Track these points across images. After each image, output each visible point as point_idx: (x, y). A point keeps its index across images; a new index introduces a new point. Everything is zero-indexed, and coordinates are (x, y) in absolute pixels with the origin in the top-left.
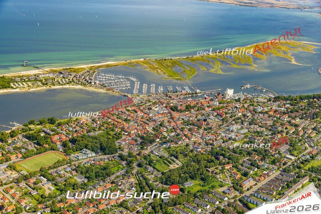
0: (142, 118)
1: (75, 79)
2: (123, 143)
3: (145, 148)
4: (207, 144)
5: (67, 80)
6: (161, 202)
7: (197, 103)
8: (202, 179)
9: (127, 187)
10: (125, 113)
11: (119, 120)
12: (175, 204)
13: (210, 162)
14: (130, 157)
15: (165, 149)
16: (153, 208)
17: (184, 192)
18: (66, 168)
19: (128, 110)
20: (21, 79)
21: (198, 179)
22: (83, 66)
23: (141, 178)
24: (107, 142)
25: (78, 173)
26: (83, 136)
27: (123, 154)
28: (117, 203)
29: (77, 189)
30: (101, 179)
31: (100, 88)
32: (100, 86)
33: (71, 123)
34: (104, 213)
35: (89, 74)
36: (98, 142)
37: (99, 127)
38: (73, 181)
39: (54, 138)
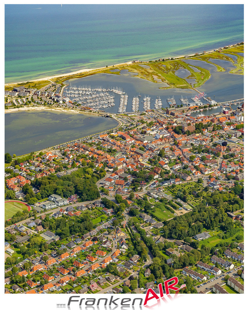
0: (132, 147)
1: (35, 97)
2: (108, 183)
3: (139, 188)
4: (228, 178)
5: (24, 99)
6: (163, 263)
7: (212, 121)
8: (223, 228)
9: (114, 245)
10: (108, 141)
11: (101, 152)
12: (184, 265)
13: (232, 204)
14: (118, 203)
15: (168, 188)
16: (153, 272)
17: (196, 248)
18: (29, 223)
19: (113, 137)
21: (216, 228)
22: (46, 79)
23: (134, 231)
24: (84, 184)
25: (45, 228)
26: (50, 177)
27: (107, 199)
28: (102, 268)
29: (46, 251)
30: (78, 235)
31: (72, 108)
32: (71, 105)
33: (33, 160)
34: (84, 282)
35: (55, 89)
36: (72, 185)
37: (73, 163)
38: (40, 240)
39: (10, 182)
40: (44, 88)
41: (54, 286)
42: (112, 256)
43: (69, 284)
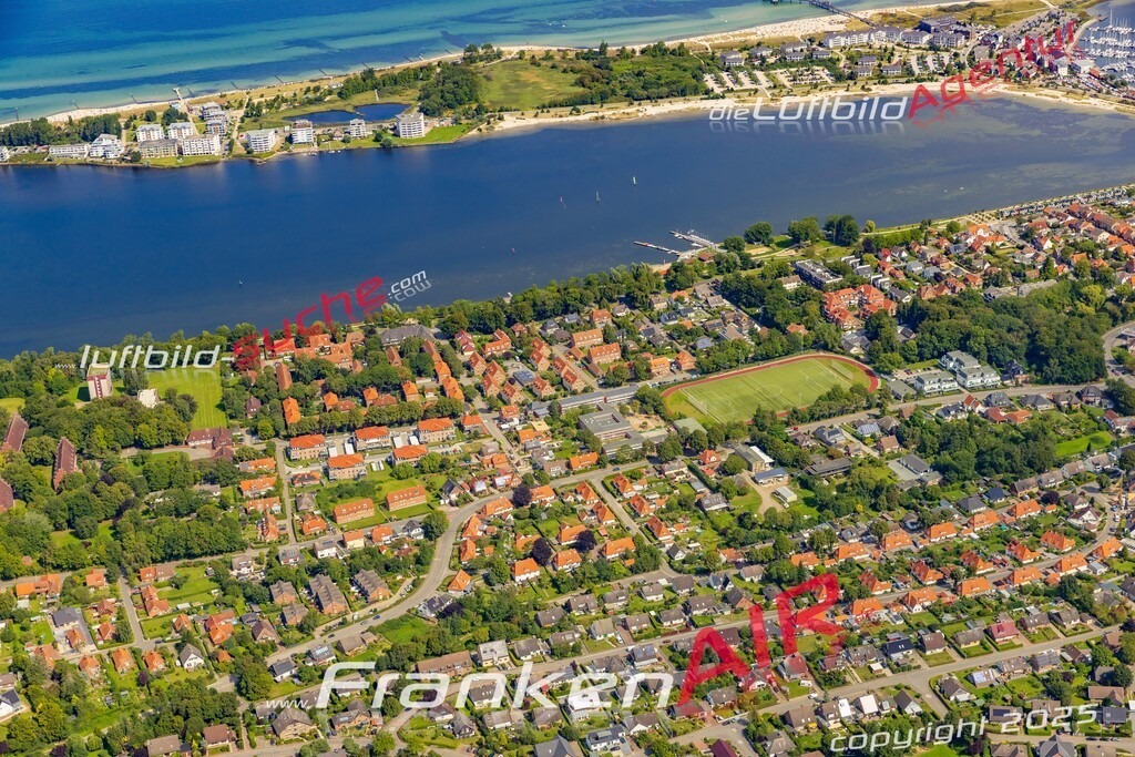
1: (982, 52)
5: (946, 58)
18: (861, 423)
20: (750, 58)
24: (1060, 329)
25: (905, 447)
26: (959, 300)
27: (1125, 386)
28: (1047, 584)
29: (889, 509)
30: (1002, 481)
31: (1094, 92)
32: (1096, 82)
33: (925, 244)
34: (979, 613)
35: (1055, 31)
36: (1022, 328)
37: (1047, 263)
38: (879, 475)
39: (835, 301)
40: (1019, 25)
41: (886, 608)
42: (1091, 555)
43: (930, 611)
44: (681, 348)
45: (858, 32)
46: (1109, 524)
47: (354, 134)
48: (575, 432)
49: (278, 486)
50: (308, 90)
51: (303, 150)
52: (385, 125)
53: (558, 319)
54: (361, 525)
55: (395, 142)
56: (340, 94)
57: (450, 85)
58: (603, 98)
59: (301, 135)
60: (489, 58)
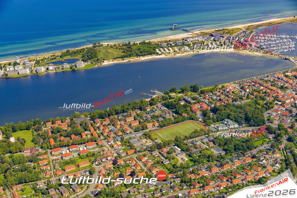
1: (227, 41)
2: (274, 114)
5: (218, 43)
10: (282, 79)
11: (274, 88)
14: (280, 130)
18: (203, 139)
19: (287, 76)
20: (168, 44)
22: (239, 27)
23: (289, 154)
24: (253, 112)
25: (215, 145)
26: (227, 105)
27: (271, 126)
28: (255, 180)
29: (212, 161)
30: (241, 153)
31: (256, 51)
32: (256, 48)
33: (216, 91)
34: (238, 188)
35: (245, 35)
36: (243, 112)
37: (248, 95)
38: (209, 152)
39: (194, 107)
40: (236, 34)
41: (214, 188)
42: (266, 171)
43: (225, 188)
44: (155, 121)
45: (195, 37)
46: (270, 163)
47: (65, 67)
48: (128, 144)
49: (49, 162)
50: (52, 56)
51: (51, 72)
52: (73, 64)
53: (122, 114)
54: (72, 172)
55: (76, 69)
56: (60, 57)
57: (89, 54)
58: (130, 56)
59: (51, 68)
60: (99, 46)
